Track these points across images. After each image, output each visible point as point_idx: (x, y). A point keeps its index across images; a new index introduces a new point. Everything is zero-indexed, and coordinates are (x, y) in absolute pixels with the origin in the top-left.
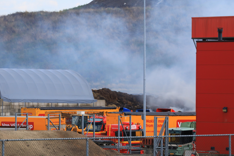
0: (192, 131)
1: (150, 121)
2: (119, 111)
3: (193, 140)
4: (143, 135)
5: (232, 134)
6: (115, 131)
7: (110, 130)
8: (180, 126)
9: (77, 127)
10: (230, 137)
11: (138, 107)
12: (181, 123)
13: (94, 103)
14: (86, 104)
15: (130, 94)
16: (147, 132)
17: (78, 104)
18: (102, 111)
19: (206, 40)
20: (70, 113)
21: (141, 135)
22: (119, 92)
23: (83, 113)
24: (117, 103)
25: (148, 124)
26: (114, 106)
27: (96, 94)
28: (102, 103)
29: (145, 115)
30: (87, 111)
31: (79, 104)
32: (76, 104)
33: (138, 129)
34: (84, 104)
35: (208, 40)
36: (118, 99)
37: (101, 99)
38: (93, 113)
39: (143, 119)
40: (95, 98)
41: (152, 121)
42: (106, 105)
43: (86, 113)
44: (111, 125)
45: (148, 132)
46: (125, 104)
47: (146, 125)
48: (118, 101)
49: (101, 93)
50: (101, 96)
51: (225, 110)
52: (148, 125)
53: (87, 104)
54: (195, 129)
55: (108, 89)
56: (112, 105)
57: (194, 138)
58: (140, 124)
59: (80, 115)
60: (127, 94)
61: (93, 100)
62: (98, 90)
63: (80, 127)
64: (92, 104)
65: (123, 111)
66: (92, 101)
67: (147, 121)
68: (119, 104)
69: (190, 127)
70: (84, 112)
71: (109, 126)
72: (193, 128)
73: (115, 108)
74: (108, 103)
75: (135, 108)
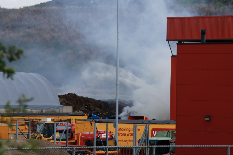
0: (168, 141)
1: (122, 130)
2: (88, 118)
3: (170, 151)
4: (116, 145)
5: (231, 146)
6: (85, 140)
7: (80, 138)
8: (155, 135)
9: (42, 135)
10: (229, 148)
11: (106, 114)
12: (156, 132)
13: (60, 109)
14: (51, 111)
15: (98, 100)
16: (119, 141)
17: (42, 110)
18: (69, 118)
19: (183, 42)
20: (34, 120)
21: (114, 145)
22: (86, 97)
23: (49, 120)
24: (85, 109)
25: (121, 132)
26: (81, 112)
27: (61, 100)
28: (69, 109)
29: (118, 123)
30: (53, 118)
31: (44, 111)
32: (40, 110)
33: (111, 138)
34: (49, 110)
35: (185, 42)
36: (86, 105)
37: (67, 104)
38: (59, 120)
39: (115, 127)
40: (61, 104)
41: (124, 130)
42: (73, 112)
43: (52, 120)
44: (81, 133)
45: (121, 141)
46: (93, 111)
47: (119, 134)
48: (85, 108)
49: (67, 99)
50: (67, 102)
51: (208, 119)
52: (120, 134)
53: (53, 110)
54: (172, 139)
55: (74, 94)
56: (78, 111)
57: (171, 149)
58: (112, 132)
59: (46, 122)
60: (95, 99)
61: (60, 106)
62: (64, 95)
63: (45, 136)
64: (58, 111)
65: (92, 118)
66: (58, 108)
67: (120, 129)
68: (86, 111)
69: (167, 137)
70: (51, 119)
71: (78, 135)
72: (169, 137)
73: (83, 115)
74: (74, 109)
75: (104, 115)
